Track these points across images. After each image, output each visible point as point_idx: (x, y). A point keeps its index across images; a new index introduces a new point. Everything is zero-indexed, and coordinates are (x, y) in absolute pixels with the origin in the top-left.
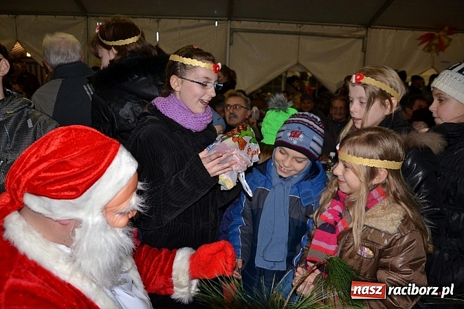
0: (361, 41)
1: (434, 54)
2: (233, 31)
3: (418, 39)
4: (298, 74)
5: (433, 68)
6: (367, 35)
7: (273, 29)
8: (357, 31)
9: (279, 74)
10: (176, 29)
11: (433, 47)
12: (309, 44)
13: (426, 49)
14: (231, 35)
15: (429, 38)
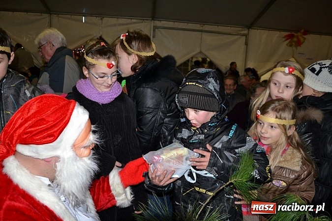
0: (244, 37)
1: (294, 48)
2: (155, 28)
3: (284, 37)
4: (200, 59)
5: (293, 57)
6: (248, 34)
7: (184, 27)
8: (242, 30)
9: (187, 59)
10: (114, 25)
11: (294, 43)
12: (208, 39)
13: (289, 45)
14: (154, 30)
15: (290, 37)
